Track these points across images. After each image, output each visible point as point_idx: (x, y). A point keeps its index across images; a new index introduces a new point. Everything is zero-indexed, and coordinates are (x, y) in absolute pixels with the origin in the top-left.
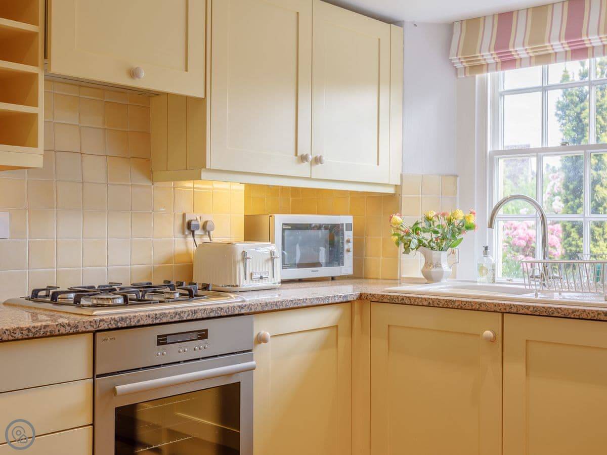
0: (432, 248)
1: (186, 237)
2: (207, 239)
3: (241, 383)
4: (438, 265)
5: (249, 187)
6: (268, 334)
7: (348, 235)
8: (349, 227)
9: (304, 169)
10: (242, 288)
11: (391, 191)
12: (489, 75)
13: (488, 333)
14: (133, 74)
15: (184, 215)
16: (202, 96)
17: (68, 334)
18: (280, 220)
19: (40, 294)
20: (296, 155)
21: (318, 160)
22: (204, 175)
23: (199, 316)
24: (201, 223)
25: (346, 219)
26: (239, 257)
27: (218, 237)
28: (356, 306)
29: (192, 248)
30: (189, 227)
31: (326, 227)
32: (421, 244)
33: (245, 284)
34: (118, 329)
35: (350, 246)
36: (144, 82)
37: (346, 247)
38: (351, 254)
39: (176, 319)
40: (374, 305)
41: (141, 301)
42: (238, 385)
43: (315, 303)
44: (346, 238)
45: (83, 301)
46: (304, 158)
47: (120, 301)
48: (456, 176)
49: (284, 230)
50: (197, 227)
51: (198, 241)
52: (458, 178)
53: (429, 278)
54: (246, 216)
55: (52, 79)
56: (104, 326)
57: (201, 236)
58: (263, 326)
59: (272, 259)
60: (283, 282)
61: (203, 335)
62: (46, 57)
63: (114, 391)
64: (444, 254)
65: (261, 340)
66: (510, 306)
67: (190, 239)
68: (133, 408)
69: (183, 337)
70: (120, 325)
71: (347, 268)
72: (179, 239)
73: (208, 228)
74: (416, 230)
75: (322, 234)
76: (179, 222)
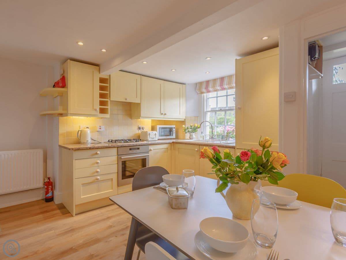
0: (191, 132)
1: (139, 130)
2: (143, 131)
3: (147, 159)
4: (192, 136)
5: (152, 120)
6: (152, 149)
7: (174, 130)
8: (174, 128)
9: (162, 116)
10: (149, 140)
11: (183, 120)
12: (205, 94)
13: (197, 149)
14: (126, 99)
15: (138, 126)
16: (139, 102)
17: (113, 147)
18: (158, 127)
19: (110, 141)
20: (160, 113)
21: (165, 114)
22: (140, 118)
23: (137, 145)
24: (142, 127)
25: (174, 126)
26: (148, 134)
27: (145, 130)
28: (172, 144)
29: (140, 132)
30: (139, 128)
31: (169, 128)
32: (189, 131)
33: (149, 139)
34: (122, 147)
35: (175, 132)
36: (128, 101)
37: (174, 132)
38: (175, 133)
39: (133, 145)
40: (176, 144)
41: (127, 142)
42: (146, 158)
43: (162, 143)
44: (173, 130)
45: (117, 142)
46: (162, 114)
47: (123, 142)
48: (198, 117)
49: (159, 129)
50: (141, 128)
51: (141, 131)
52: (199, 117)
53: (190, 139)
54: (152, 126)
55: (111, 101)
56: (119, 146)
57: (142, 130)
58: (151, 148)
59: (156, 135)
60: (158, 139)
61: (138, 149)
62: (110, 97)
63: (121, 158)
64: (193, 134)
65: (151, 150)
66: (200, 144)
67: (140, 131)
68: (125, 161)
69: (135, 149)
70: (122, 146)
71: (174, 136)
72: (137, 131)
73: (143, 128)
74: (188, 128)
75: (168, 130)
76: (137, 127)
